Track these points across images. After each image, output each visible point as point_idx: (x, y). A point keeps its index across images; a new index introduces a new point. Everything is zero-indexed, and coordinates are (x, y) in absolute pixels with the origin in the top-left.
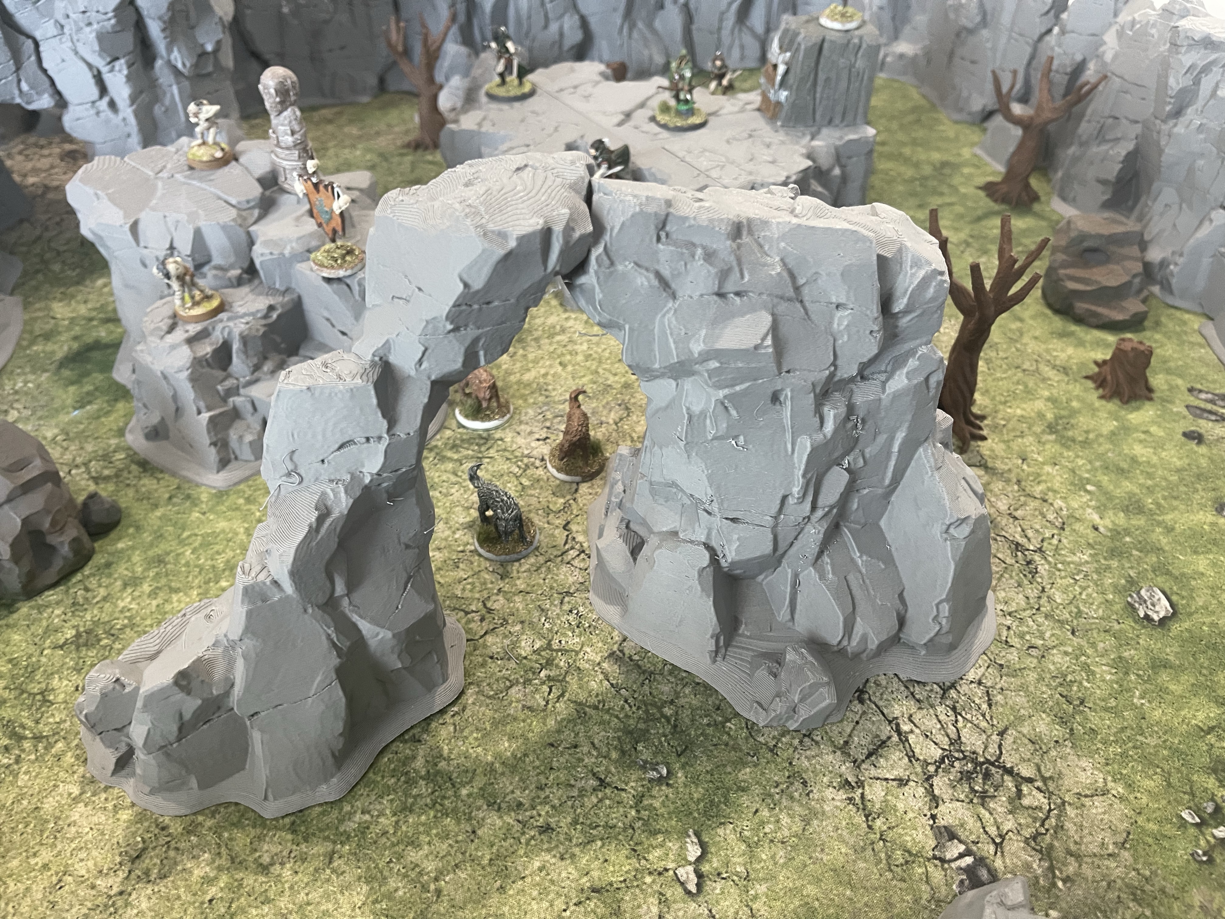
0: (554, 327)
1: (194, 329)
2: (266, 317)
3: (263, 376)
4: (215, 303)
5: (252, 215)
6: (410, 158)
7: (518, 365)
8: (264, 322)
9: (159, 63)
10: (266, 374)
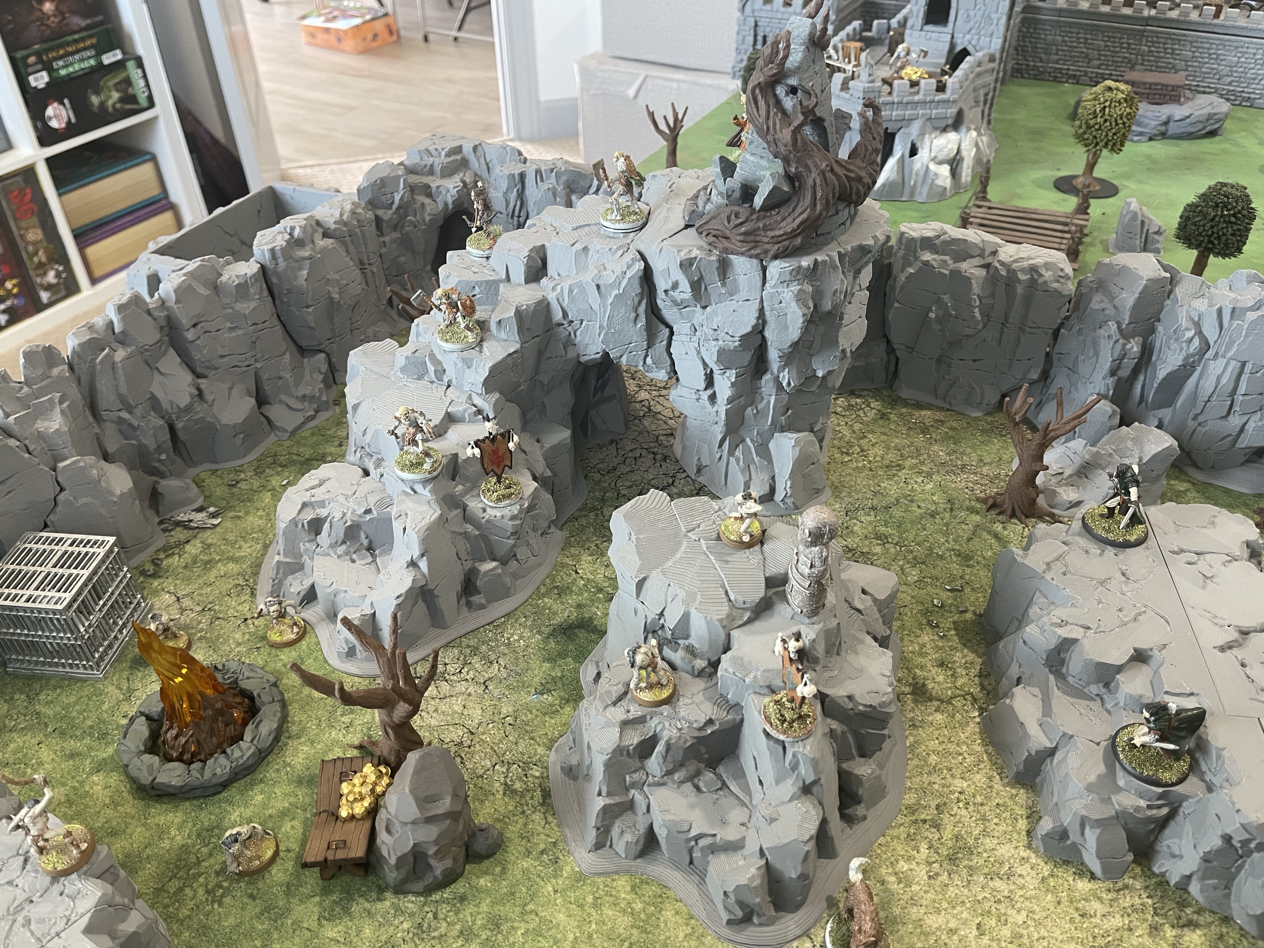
0: (1002, 863)
1: (636, 711)
2: (700, 729)
3: (671, 784)
4: (665, 694)
5: (742, 616)
6: (977, 518)
7: (931, 896)
8: (696, 734)
9: (767, 377)
10: (674, 782)
